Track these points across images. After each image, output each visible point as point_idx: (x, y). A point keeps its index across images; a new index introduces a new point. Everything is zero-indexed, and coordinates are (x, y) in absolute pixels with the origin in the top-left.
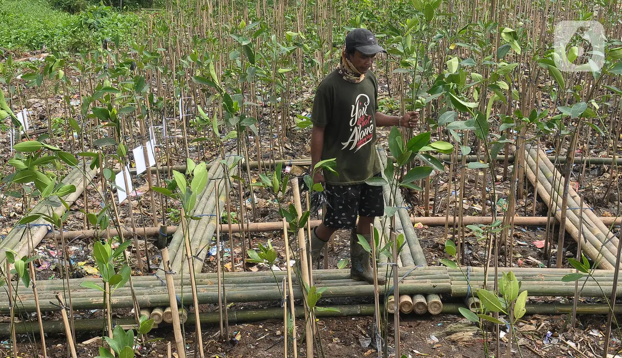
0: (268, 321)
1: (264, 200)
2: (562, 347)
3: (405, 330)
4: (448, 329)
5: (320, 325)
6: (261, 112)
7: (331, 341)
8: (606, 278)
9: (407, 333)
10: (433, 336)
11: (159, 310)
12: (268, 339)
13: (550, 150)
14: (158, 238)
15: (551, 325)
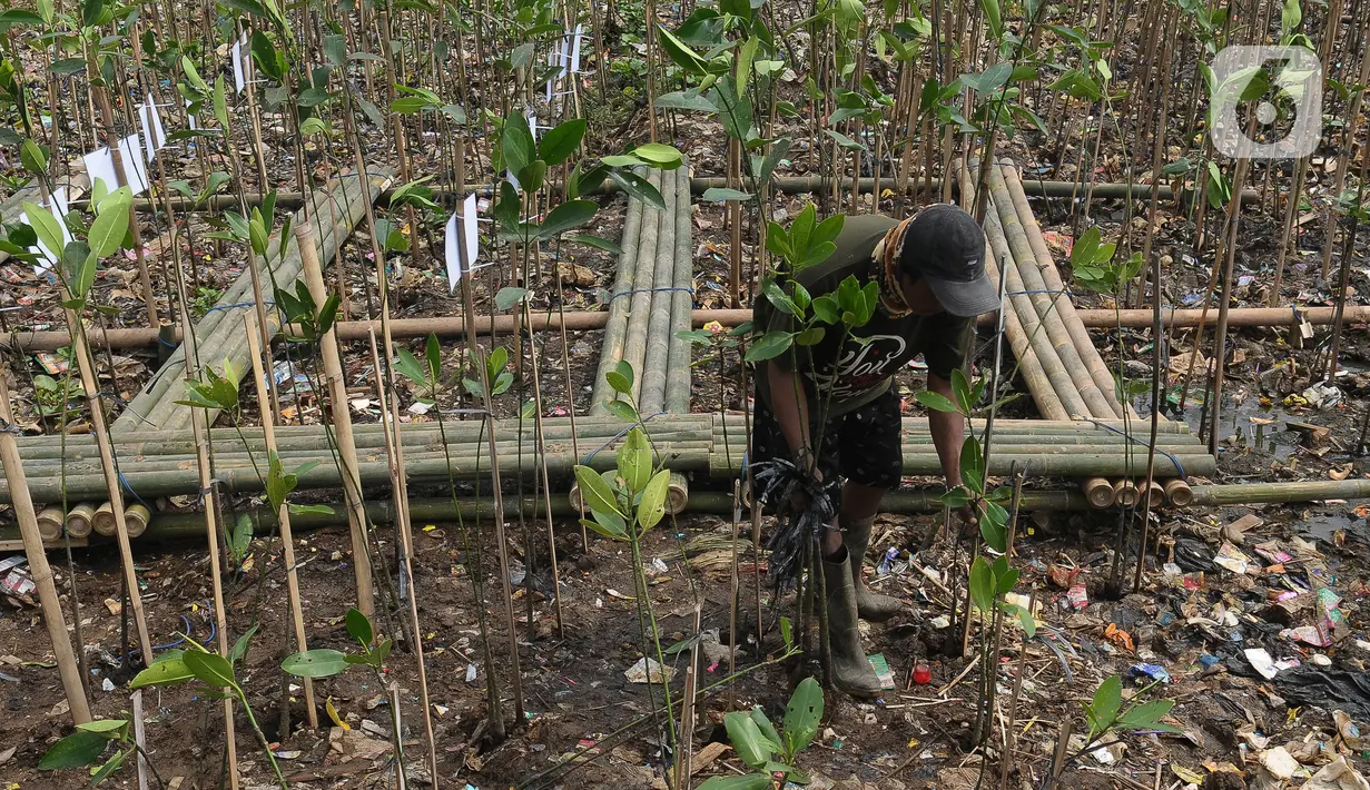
0: (327, 530)
1: (415, 272)
2: (911, 580)
3: (606, 547)
4: (692, 546)
5: (436, 538)
6: (469, 79)
7: (447, 570)
8: (1033, 436)
9: (605, 553)
10: (659, 561)
11: (85, 508)
12: (312, 568)
13: (1045, 167)
14: (157, 352)
15: (906, 536)
